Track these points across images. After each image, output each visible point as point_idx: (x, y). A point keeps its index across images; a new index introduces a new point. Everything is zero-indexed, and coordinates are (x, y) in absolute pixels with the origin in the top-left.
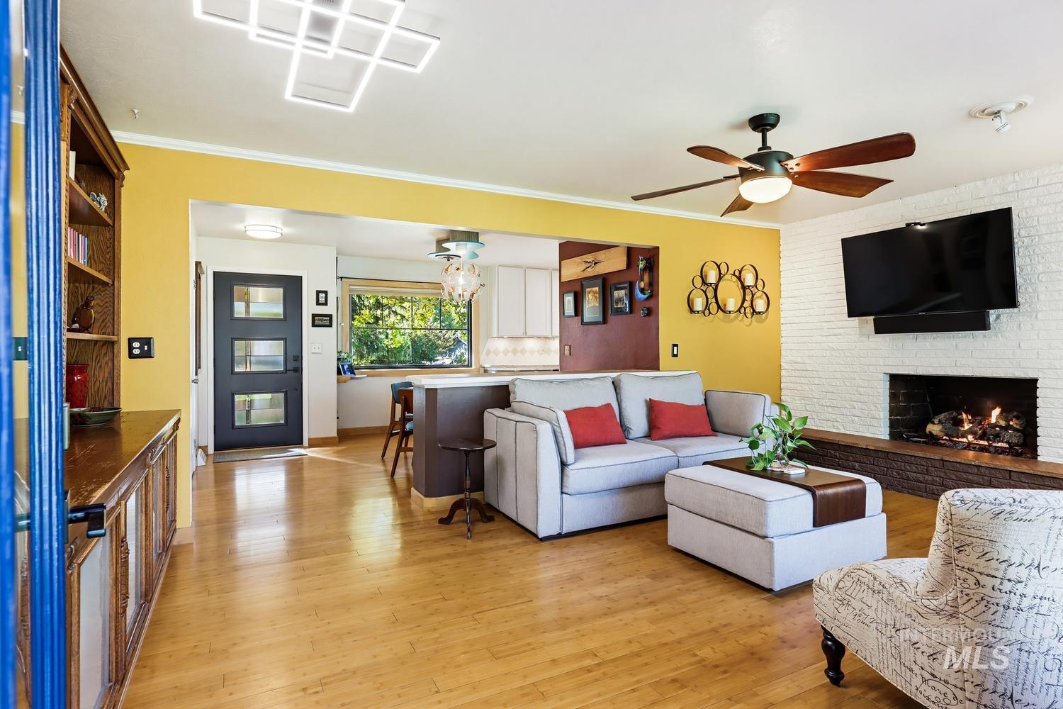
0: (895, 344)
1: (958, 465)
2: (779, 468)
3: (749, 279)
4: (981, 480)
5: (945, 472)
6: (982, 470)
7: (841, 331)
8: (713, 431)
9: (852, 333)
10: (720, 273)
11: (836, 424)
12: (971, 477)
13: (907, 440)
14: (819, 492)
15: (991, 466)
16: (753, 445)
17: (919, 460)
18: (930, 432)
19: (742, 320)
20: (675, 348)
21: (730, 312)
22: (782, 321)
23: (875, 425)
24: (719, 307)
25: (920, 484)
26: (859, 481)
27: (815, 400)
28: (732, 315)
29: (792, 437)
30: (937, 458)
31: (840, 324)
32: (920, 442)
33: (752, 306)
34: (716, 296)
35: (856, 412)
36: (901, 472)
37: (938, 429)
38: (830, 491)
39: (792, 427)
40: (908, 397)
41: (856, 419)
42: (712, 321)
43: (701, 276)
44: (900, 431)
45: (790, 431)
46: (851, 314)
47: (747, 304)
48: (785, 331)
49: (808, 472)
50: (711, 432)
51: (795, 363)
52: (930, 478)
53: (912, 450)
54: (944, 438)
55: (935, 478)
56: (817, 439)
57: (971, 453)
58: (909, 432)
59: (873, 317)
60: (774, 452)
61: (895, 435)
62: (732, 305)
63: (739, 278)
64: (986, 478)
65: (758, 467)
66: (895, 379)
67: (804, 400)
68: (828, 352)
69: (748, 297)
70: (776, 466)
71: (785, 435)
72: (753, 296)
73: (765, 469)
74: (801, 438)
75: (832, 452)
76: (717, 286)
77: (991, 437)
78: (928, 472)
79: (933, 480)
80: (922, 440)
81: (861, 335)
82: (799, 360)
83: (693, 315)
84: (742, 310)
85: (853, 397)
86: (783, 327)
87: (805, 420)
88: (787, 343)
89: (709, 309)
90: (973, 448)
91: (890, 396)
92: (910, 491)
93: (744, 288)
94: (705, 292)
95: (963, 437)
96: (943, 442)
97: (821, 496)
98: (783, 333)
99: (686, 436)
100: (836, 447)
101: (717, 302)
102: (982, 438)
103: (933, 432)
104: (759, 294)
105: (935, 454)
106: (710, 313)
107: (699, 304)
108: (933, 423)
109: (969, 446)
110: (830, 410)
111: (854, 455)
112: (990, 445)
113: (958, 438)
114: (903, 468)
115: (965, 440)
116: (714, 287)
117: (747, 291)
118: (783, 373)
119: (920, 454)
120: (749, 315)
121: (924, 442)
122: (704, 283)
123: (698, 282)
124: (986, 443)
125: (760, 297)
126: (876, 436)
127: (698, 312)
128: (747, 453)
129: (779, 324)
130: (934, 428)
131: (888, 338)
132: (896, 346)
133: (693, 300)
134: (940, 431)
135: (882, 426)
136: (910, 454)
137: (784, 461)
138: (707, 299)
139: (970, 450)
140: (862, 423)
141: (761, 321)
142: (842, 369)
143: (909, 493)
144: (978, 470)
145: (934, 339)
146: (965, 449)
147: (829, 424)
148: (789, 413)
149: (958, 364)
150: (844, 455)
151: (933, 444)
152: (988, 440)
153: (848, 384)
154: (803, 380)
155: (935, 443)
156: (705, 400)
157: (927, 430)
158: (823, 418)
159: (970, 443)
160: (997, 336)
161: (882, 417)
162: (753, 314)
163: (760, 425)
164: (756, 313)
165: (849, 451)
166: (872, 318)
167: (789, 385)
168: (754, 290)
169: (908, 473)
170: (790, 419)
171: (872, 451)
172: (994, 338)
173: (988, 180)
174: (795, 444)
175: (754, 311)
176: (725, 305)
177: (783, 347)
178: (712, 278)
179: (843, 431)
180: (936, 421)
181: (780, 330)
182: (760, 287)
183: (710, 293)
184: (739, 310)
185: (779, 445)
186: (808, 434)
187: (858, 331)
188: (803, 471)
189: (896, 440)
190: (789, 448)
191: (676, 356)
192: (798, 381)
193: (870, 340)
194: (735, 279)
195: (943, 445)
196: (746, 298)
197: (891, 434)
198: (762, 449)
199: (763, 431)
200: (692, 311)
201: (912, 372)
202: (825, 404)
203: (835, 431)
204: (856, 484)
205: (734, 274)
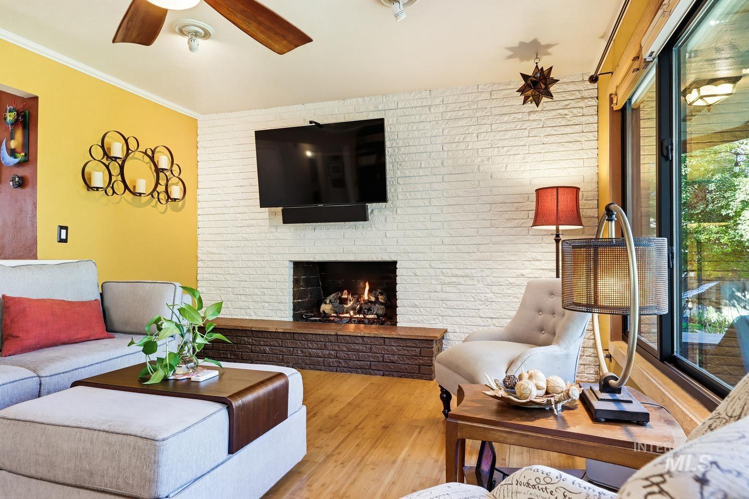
0: (298, 234)
1: (348, 337)
2: (184, 375)
3: (163, 162)
4: (364, 348)
5: (338, 346)
6: (366, 340)
7: (254, 222)
8: (108, 332)
9: (263, 224)
10: (128, 149)
11: (248, 311)
12: (357, 347)
13: (306, 320)
14: (236, 403)
15: (372, 335)
16: (149, 348)
17: (319, 337)
18: (324, 311)
19: (156, 206)
20: (63, 232)
21: (140, 194)
22: (199, 212)
23: (282, 309)
24: (126, 187)
25: (319, 359)
26: (281, 375)
27: (230, 289)
28: (144, 199)
29: (202, 330)
30: (333, 333)
31: (252, 216)
32: (316, 320)
33: (167, 192)
34: (122, 173)
35: (267, 298)
36: (304, 350)
37: (329, 308)
38: (250, 397)
39: (203, 318)
40: (307, 282)
41: (266, 304)
42: (118, 203)
43: (103, 147)
44: (301, 313)
45: (201, 323)
46: (263, 204)
47: (161, 188)
48: (202, 221)
49: (223, 372)
50: (106, 334)
51: (211, 253)
52: (327, 352)
53: (312, 328)
54: (333, 315)
55: (331, 352)
56: (232, 328)
57: (352, 326)
58: (307, 313)
59: (282, 208)
60: (179, 353)
61: (297, 317)
62: (143, 186)
63: (152, 158)
64: (368, 346)
65: (156, 378)
66: (298, 266)
67: (219, 290)
68: (242, 242)
69: (163, 182)
70: (181, 373)
71: (194, 328)
72: (168, 181)
73: (165, 380)
74: (215, 330)
75: (246, 339)
76: (124, 162)
77: (366, 311)
78: (326, 348)
79: (330, 354)
80: (317, 319)
81: (271, 226)
82: (215, 250)
83: (92, 193)
84: (155, 194)
85: (264, 285)
86: (200, 218)
87: (219, 307)
88: (204, 234)
89: (112, 188)
90: (354, 321)
91: (293, 282)
92: (312, 366)
93: (158, 171)
94: (107, 167)
95: (347, 313)
96: (332, 318)
97: (239, 407)
98: (200, 224)
99: (64, 344)
100: (249, 334)
101: (124, 181)
102: (359, 312)
103: (326, 311)
104: (174, 180)
105: (331, 330)
106: (114, 192)
107: (99, 178)
108: (325, 303)
109: (351, 320)
110: (243, 298)
111: (265, 340)
112: (365, 318)
113: (343, 314)
114: (306, 347)
115: (348, 315)
116: (120, 163)
117: (161, 174)
118: (200, 264)
119: (320, 332)
120: (163, 202)
121: (320, 321)
122: (106, 154)
123: (98, 153)
124: (361, 316)
125: (176, 184)
126: (283, 319)
127: (98, 189)
128: (142, 358)
129: (196, 215)
130: (326, 308)
131: (292, 229)
132: (299, 236)
133: (90, 174)
134: (331, 309)
135: (288, 309)
136: (312, 332)
137: (192, 364)
138: (110, 175)
139: (352, 323)
140: (271, 308)
141: (178, 210)
142: (255, 258)
143: (310, 369)
144: (363, 340)
145: (328, 229)
146: (348, 322)
147: (243, 312)
148: (200, 300)
149: (345, 251)
150: (255, 340)
151: (326, 321)
152: (364, 314)
153: (259, 273)
154: (218, 271)
155: (327, 320)
156: (102, 295)
157: (321, 310)
158: (238, 307)
159: (351, 318)
160: (371, 227)
161: (287, 301)
162: (167, 201)
163: (159, 319)
164: (171, 199)
165: (260, 336)
166: (280, 209)
167: (205, 276)
168: (168, 173)
169: (310, 350)
170: (201, 307)
171: (280, 334)
172: (369, 229)
173: (366, 98)
174: (206, 339)
175: (169, 197)
176: (134, 187)
177: (200, 237)
178: (117, 150)
179: (254, 318)
180: (328, 301)
181: (197, 221)
182: (176, 173)
183: (115, 170)
184: (151, 194)
185: (186, 343)
186: (222, 324)
187: (268, 222)
188: (216, 373)
189: (298, 321)
190: (200, 345)
191: (65, 241)
192: (214, 272)
193: (279, 230)
194: (147, 159)
195: (333, 321)
196: (160, 182)
197: (294, 316)
198: (161, 353)
199: (163, 327)
200: (89, 187)
201: (311, 259)
202: (238, 293)
203: (247, 318)
204: (277, 380)
205: (145, 153)
